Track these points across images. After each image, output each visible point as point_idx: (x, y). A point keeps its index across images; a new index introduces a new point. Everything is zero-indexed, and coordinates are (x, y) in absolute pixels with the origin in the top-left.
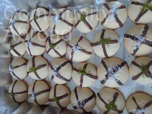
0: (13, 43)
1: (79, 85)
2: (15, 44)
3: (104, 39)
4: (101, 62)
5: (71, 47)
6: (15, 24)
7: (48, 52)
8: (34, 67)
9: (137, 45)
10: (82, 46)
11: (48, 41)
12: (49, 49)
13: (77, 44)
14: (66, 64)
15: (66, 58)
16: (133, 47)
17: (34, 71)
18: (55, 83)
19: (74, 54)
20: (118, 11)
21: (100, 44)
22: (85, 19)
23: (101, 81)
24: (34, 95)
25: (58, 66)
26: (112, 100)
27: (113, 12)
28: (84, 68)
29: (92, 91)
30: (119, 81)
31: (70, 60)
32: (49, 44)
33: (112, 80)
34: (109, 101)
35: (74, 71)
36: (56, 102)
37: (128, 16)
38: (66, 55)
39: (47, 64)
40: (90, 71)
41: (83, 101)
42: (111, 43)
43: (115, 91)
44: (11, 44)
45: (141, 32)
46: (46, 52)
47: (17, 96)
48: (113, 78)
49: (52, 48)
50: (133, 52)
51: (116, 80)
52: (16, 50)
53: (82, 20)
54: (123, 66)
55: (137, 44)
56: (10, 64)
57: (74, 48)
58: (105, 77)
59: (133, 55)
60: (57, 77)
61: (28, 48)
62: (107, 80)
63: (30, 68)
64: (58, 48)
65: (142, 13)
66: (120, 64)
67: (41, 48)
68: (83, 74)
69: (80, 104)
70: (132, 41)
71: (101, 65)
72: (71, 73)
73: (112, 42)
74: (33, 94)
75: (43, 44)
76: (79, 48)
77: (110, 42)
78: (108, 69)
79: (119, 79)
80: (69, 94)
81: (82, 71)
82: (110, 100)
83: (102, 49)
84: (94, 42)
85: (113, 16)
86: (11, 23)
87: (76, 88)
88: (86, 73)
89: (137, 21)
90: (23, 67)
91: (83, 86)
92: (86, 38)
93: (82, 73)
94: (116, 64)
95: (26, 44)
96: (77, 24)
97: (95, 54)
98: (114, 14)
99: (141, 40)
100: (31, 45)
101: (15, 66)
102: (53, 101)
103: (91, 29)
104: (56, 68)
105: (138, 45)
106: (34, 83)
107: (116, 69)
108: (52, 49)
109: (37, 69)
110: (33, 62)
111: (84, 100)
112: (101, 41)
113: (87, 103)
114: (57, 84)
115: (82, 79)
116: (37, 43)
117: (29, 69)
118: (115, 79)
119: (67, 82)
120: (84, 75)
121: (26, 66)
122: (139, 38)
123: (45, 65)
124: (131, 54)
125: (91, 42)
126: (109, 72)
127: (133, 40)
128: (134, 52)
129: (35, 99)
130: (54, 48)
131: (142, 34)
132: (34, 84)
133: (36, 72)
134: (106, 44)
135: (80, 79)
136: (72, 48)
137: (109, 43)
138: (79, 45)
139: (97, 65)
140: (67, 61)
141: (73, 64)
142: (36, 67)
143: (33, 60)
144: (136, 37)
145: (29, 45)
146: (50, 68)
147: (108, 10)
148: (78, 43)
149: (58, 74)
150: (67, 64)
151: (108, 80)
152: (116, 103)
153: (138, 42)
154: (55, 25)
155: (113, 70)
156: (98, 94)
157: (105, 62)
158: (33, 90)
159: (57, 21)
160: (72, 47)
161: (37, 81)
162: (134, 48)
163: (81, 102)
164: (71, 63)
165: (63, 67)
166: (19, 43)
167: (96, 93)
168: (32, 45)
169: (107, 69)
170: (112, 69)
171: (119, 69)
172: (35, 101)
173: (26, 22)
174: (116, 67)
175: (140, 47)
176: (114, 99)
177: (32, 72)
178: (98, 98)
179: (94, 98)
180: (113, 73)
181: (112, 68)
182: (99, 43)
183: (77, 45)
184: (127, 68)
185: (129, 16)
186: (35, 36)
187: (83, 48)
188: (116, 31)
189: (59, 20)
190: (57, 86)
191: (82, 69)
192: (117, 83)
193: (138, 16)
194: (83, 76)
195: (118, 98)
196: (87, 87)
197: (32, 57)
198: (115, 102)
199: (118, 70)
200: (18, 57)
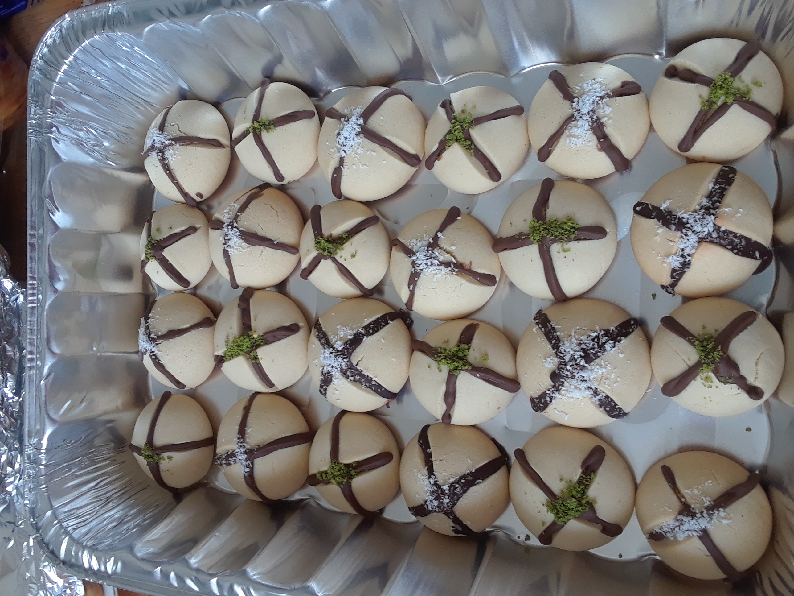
0: (158, 230)
1: (440, 417)
2: (165, 234)
3: (547, 220)
4: (535, 319)
5: (409, 252)
6: (172, 151)
7: (310, 272)
8: (249, 336)
9: (683, 250)
10: (454, 248)
11: (309, 224)
12: (315, 258)
13: (436, 238)
14: (387, 324)
15: (383, 302)
16: (668, 256)
17: (248, 352)
18: (333, 406)
19: (422, 281)
20: (606, 108)
21: (532, 243)
22: (468, 138)
23: (532, 400)
24: (245, 453)
25: (350, 332)
26: (576, 478)
27: (585, 110)
28: (461, 341)
29: (494, 441)
30: (607, 397)
31: (404, 308)
32: (316, 237)
33: (576, 394)
34: (564, 483)
35: (418, 355)
36: (339, 484)
37: (651, 128)
38: (387, 289)
39: (301, 324)
40: (485, 356)
41: (452, 480)
42: (578, 239)
43: (591, 442)
44: (149, 235)
45: (699, 197)
46: (300, 271)
47: (170, 458)
48: (583, 386)
49: (326, 253)
50: (667, 280)
51: (596, 393)
52: (170, 261)
53: (457, 140)
54: (626, 335)
55: (682, 246)
56: (142, 320)
57: (420, 257)
58: (549, 383)
59: (670, 288)
60: (347, 378)
61: (226, 254)
62: (556, 395)
63: (231, 339)
64: (353, 256)
65: (706, 115)
66: (612, 328)
67: (279, 253)
68: (456, 368)
69: (443, 492)
70: (662, 230)
71: (535, 329)
72: (404, 366)
73: (583, 234)
74: (243, 450)
75: (289, 238)
76: (441, 258)
77: (572, 236)
78: (562, 349)
79: (606, 390)
80: (395, 453)
81: (454, 355)
82: (567, 477)
83: (539, 264)
84: (507, 232)
85: (587, 126)
86: (152, 148)
87: (426, 428)
88: (470, 364)
89: (687, 150)
90: (201, 333)
91: (455, 420)
92: (474, 213)
93: (454, 361)
94: (597, 328)
95: (216, 235)
96: (438, 154)
97: (511, 285)
98: (591, 118)
99: (697, 228)
100: (235, 240)
101: (163, 330)
102: (328, 482)
103: (496, 177)
104: (341, 339)
105: (687, 251)
106: (244, 403)
107: (593, 349)
108: (326, 258)
109: (258, 346)
110: (245, 313)
111: (461, 478)
112: (534, 229)
113: (473, 489)
114: (344, 412)
115: (451, 390)
116: (261, 233)
117: (227, 342)
118: (589, 388)
119: (387, 405)
120: (462, 372)
121: (213, 331)
122: (691, 221)
123: (292, 329)
124: (663, 287)
125: (495, 230)
126: (567, 358)
127: (668, 227)
128: (672, 276)
129: (247, 470)
130: (337, 257)
131: (705, 202)
132: (247, 410)
133: (256, 358)
134: (554, 241)
135: (443, 388)
136: (414, 258)
137: (569, 240)
138: (442, 244)
139: (517, 329)
140: (390, 311)
141: (415, 327)
142: (255, 336)
143: (244, 306)
144: (679, 214)
145: (230, 243)
146: (314, 339)
147: (567, 103)
148: (439, 234)
149: (351, 366)
150: (388, 326)
151: (563, 392)
152: (593, 492)
153: (686, 235)
154: (342, 160)
155: (583, 350)
156: (520, 454)
157: (550, 317)
158: (242, 432)
159: (352, 143)
160: (414, 254)
161: (258, 397)
162: (670, 259)
163: (446, 487)
164: (405, 321)
165: (371, 338)
166: (183, 231)
167: (511, 451)
168: (240, 241)
169: (558, 349)
170: (578, 348)
171: (608, 346)
172: (250, 479)
173: (215, 144)
174: (597, 337)
175: (696, 256)
176: (583, 473)
177: (237, 355)
178: (517, 472)
179: (502, 472)
180: (582, 362)
181: (580, 344)
182: (527, 236)
183: (434, 245)
184: (645, 345)
185: (654, 125)
186: (254, 202)
187: (460, 259)
188: (601, 186)
189: (361, 140)
190: (345, 419)
191: (452, 346)
192: (601, 406)
193: (691, 127)
194: (457, 376)
195: (601, 471)
196: (473, 426)
197: (240, 292)
198: (587, 486)
199: (605, 350)
200: (180, 292)
